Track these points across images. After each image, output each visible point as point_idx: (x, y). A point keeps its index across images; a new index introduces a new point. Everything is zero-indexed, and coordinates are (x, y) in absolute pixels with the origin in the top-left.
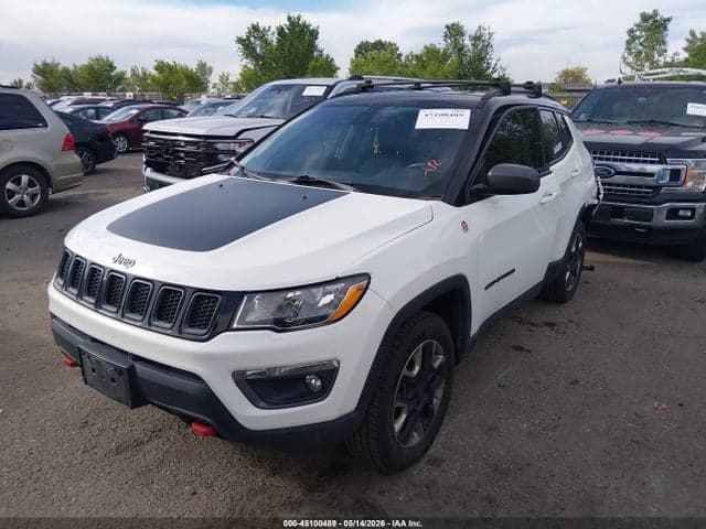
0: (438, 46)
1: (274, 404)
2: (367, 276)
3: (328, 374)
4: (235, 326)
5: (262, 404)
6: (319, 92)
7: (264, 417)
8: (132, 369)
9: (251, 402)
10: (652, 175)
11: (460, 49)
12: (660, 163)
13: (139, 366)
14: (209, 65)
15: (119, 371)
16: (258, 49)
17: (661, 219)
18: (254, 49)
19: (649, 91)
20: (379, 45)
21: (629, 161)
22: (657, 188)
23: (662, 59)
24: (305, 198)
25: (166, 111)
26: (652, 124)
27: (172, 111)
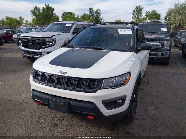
0: (87, 14)
1: (111, 108)
2: (130, 73)
3: (124, 99)
4: (102, 88)
5: (109, 109)
6: (70, 25)
7: (109, 112)
8: (69, 103)
9: (106, 108)
10: (157, 45)
11: (93, 15)
12: (159, 42)
13: (71, 102)
14: (22, 18)
15: (65, 104)
16: (37, 14)
17: (160, 56)
18: (36, 13)
19: (151, 25)
20: (69, 13)
21: (150, 42)
22: (159, 48)
23: (141, 17)
24: (101, 53)
25: (15, 31)
26: (153, 33)
27: (16, 31)
